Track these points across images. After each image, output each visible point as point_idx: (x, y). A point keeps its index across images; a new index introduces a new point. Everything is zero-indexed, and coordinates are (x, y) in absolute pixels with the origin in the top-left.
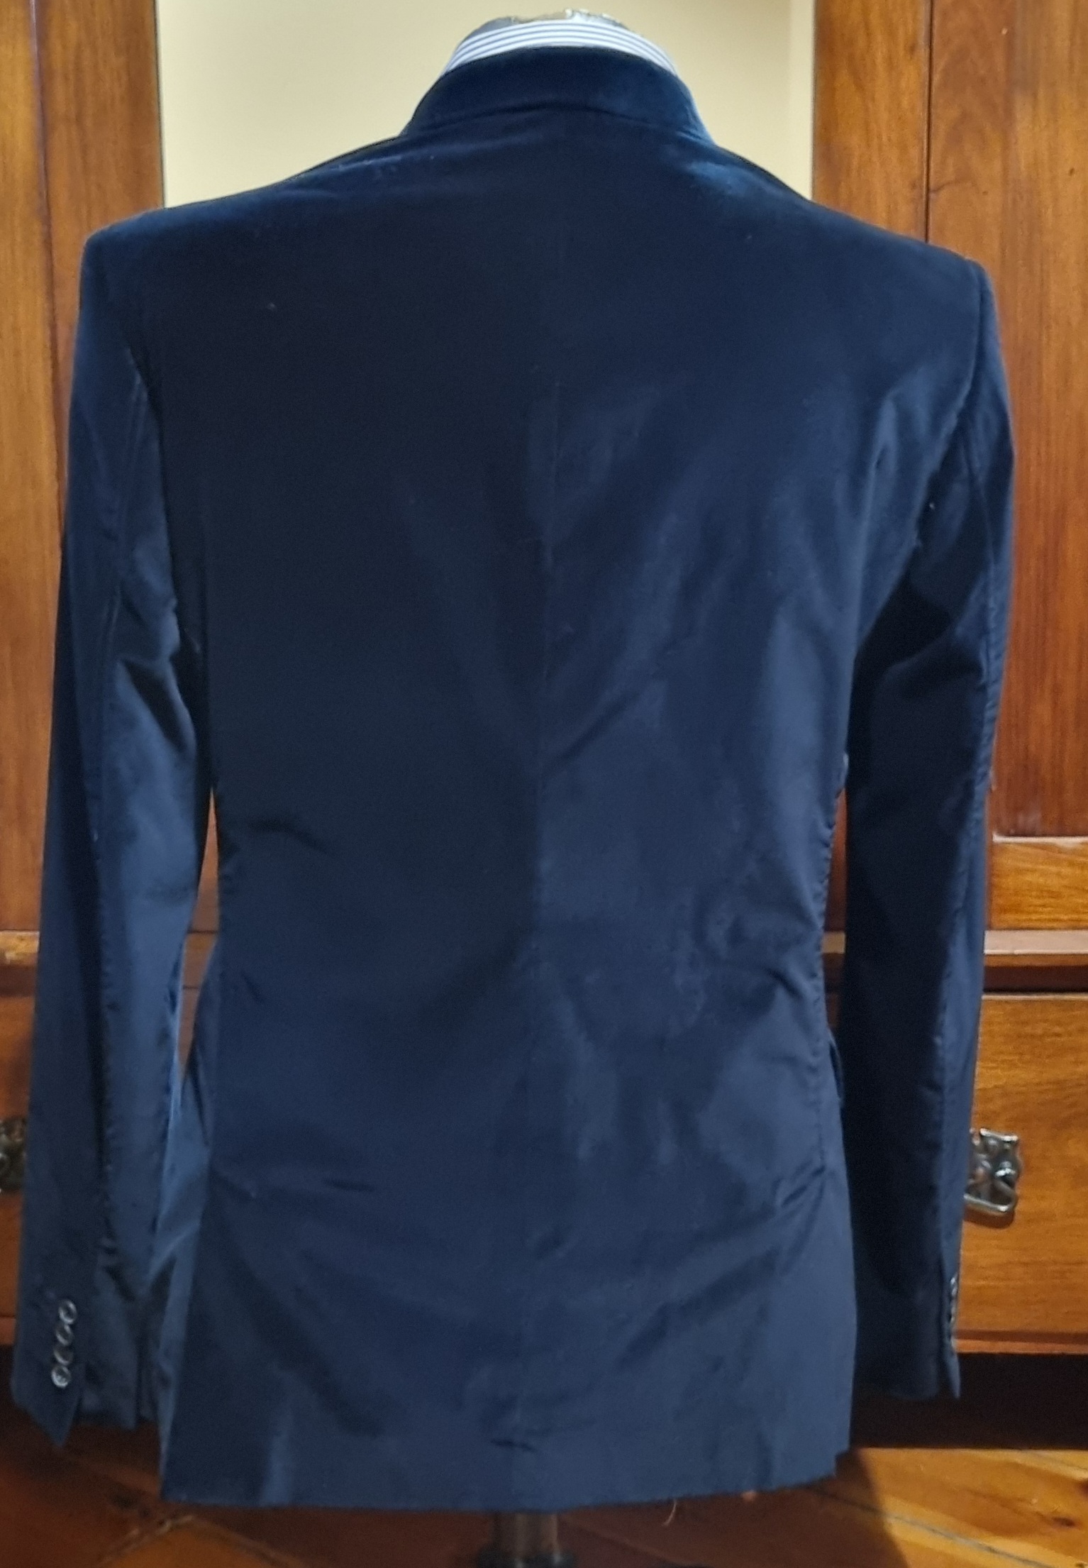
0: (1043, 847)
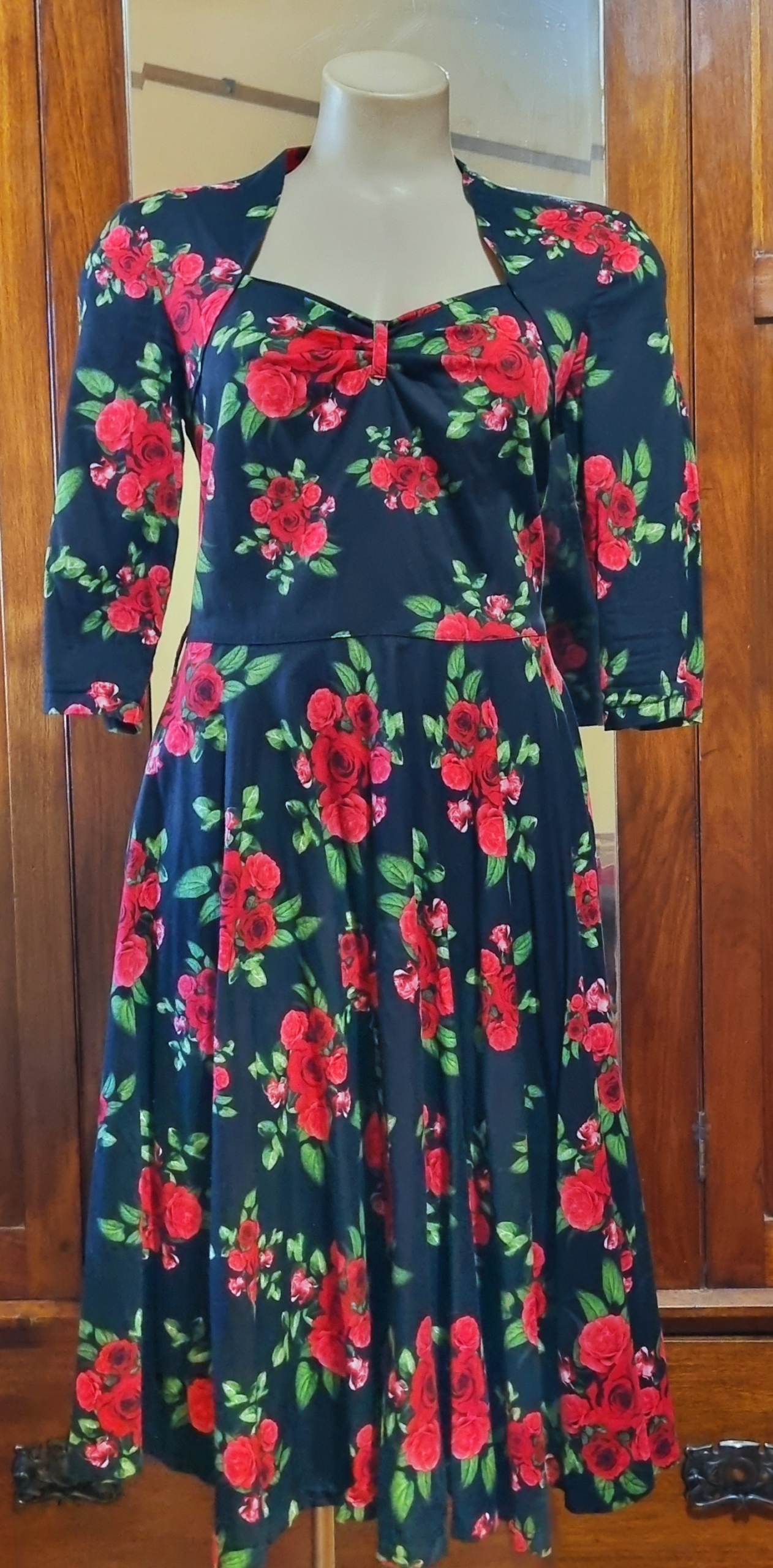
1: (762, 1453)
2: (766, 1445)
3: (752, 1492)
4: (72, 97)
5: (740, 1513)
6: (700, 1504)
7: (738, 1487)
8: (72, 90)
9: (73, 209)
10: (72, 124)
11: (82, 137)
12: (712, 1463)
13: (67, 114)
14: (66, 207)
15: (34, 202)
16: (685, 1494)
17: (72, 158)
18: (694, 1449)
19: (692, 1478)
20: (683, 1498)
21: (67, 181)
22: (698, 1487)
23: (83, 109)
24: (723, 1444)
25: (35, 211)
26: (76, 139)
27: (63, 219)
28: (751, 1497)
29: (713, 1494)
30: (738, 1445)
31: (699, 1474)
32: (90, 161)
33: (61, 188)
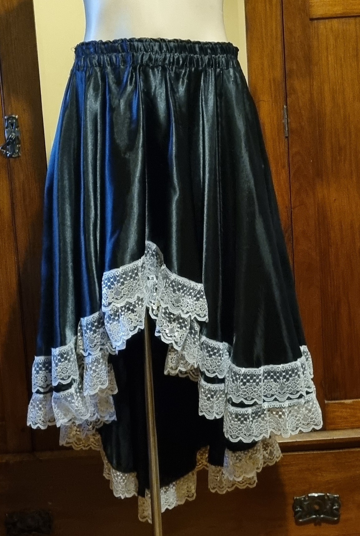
0: (341, 403)
1: (326, 498)
2: (328, 494)
3: (321, 515)
5: (317, 522)
6: (301, 520)
7: (317, 512)
12: (306, 503)
16: (294, 516)
18: (298, 498)
19: (297, 510)
20: (293, 518)
22: (300, 514)
24: (309, 495)
28: (322, 516)
29: (305, 516)
30: (316, 495)
31: (301, 508)
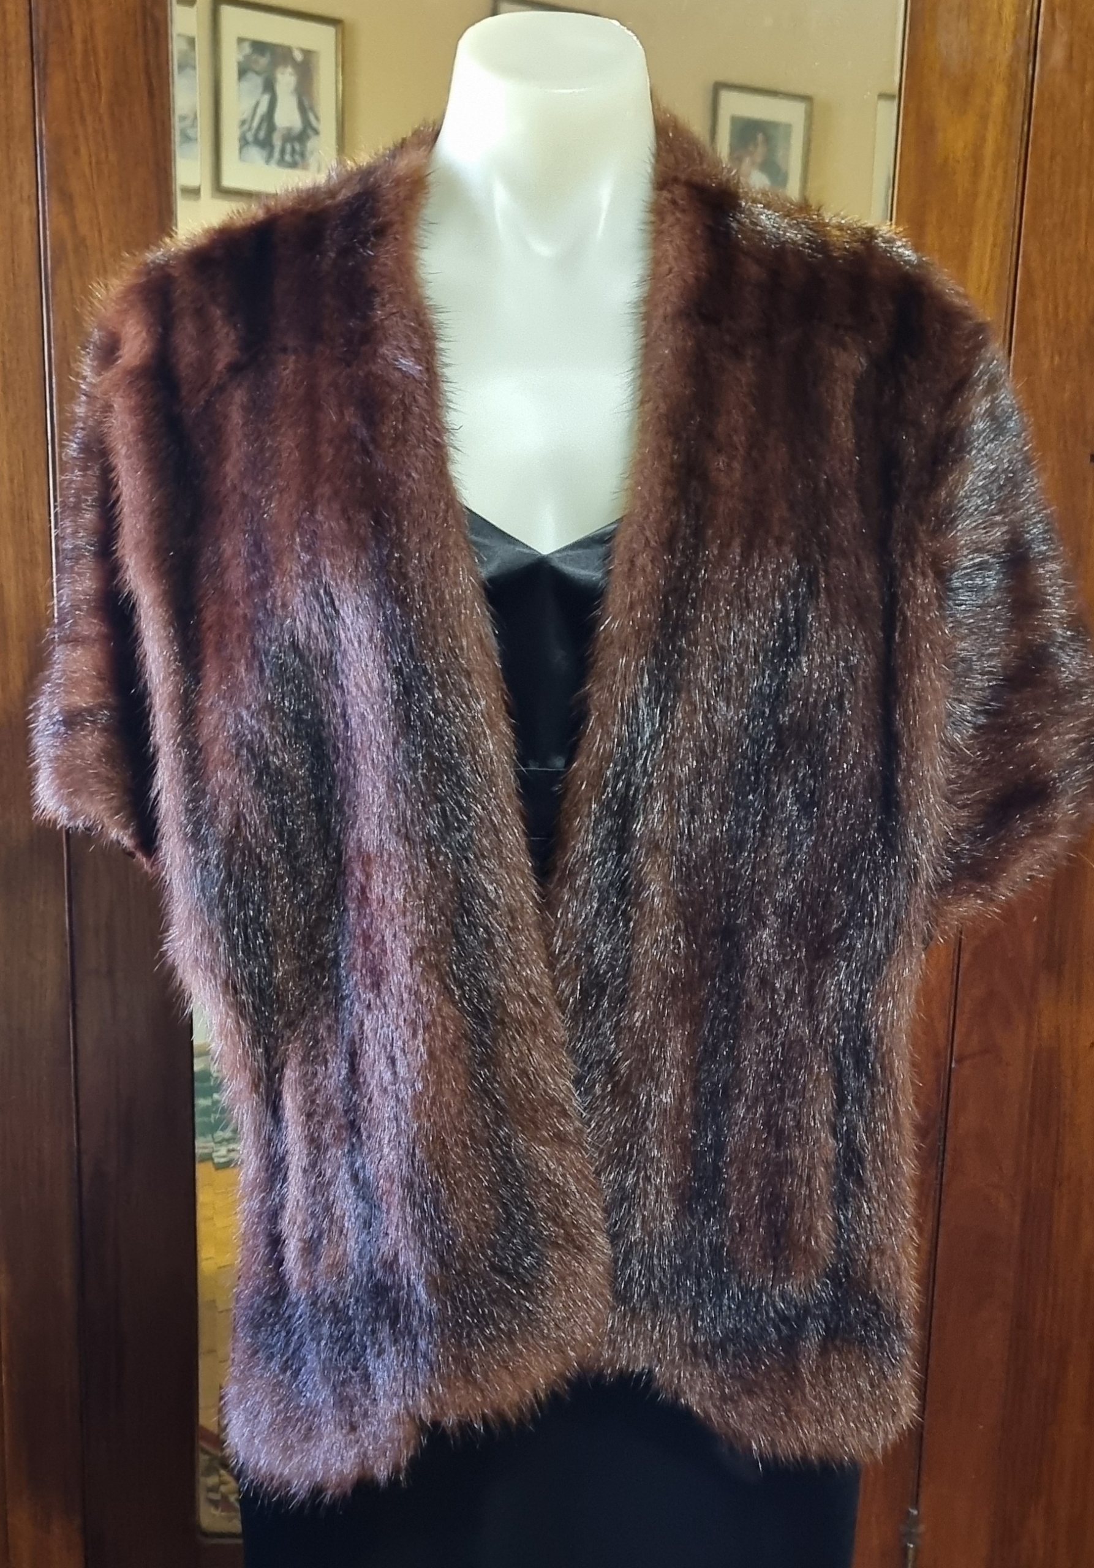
4: (86, 52)
8: (85, 41)
9: (84, 229)
10: (84, 95)
11: (101, 120)
13: (76, 81)
14: (74, 227)
15: (26, 212)
17: (83, 150)
21: (76, 186)
23: (102, 72)
25: (26, 231)
26: (89, 119)
27: (70, 246)
32: (113, 157)
33: (66, 198)
